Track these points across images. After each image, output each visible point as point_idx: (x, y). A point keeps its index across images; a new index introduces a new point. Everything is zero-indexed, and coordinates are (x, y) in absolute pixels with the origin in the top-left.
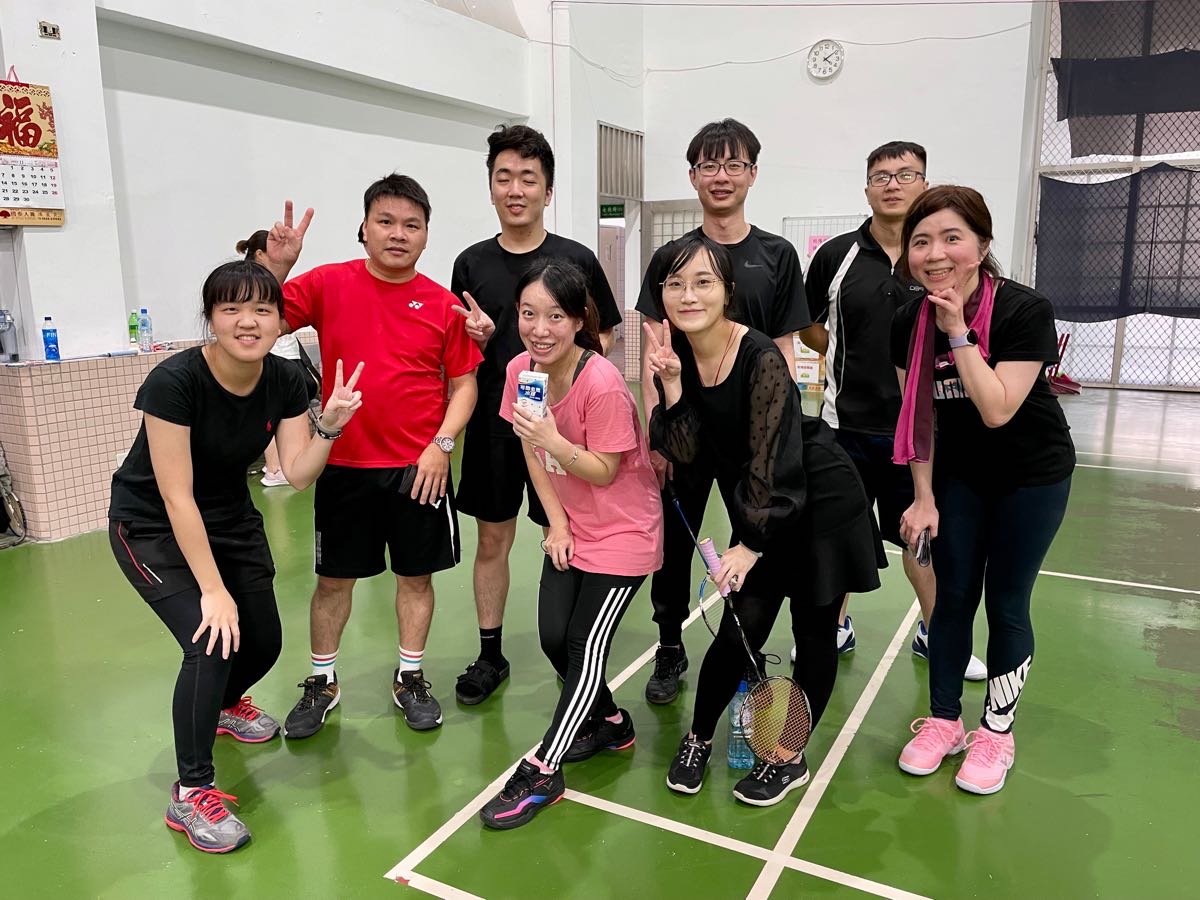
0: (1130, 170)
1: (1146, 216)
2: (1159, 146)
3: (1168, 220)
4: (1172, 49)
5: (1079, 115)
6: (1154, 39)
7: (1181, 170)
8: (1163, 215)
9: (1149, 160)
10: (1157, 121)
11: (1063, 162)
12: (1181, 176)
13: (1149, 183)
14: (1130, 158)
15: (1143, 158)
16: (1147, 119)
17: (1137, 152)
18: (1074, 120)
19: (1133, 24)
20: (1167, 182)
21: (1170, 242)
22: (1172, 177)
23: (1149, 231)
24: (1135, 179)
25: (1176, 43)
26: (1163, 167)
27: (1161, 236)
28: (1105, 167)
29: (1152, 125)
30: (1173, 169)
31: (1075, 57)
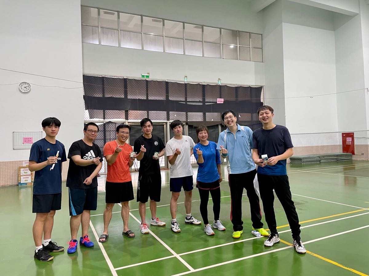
0: (103, 122)
1: (108, 133)
2: (109, 117)
3: (112, 134)
4: (109, 96)
5: (90, 109)
6: (105, 94)
7: (114, 123)
9: (107, 120)
10: (108, 112)
11: (88, 120)
12: (114, 124)
13: (108, 125)
14: (103, 120)
16: (106, 111)
17: (104, 118)
19: (100, 90)
20: (111, 125)
22: (112, 124)
23: (109, 136)
24: (104, 125)
25: (110, 95)
26: (110, 122)
27: (112, 138)
28: (99, 121)
29: (107, 113)
31: (88, 95)
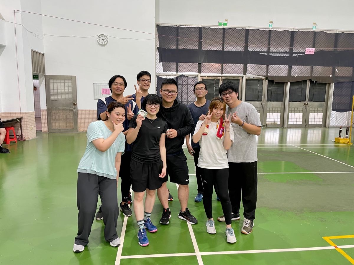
0: (176, 76)
1: (180, 87)
2: (181, 71)
3: (184, 88)
4: (183, 48)
5: (164, 61)
6: (179, 45)
8: (183, 87)
9: (180, 74)
10: (181, 65)
11: (161, 73)
12: (186, 78)
13: (180, 79)
15: (178, 73)
16: (179, 64)
17: (177, 72)
18: (163, 63)
19: (174, 41)
20: (184, 79)
21: (185, 93)
23: (181, 90)
24: (177, 78)
25: (184, 46)
26: (182, 76)
27: (183, 92)
28: (171, 75)
30: (185, 76)
31: (162, 47)
